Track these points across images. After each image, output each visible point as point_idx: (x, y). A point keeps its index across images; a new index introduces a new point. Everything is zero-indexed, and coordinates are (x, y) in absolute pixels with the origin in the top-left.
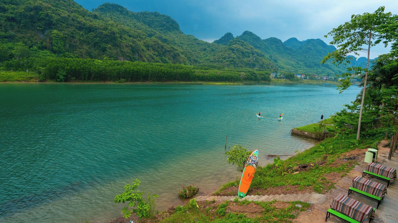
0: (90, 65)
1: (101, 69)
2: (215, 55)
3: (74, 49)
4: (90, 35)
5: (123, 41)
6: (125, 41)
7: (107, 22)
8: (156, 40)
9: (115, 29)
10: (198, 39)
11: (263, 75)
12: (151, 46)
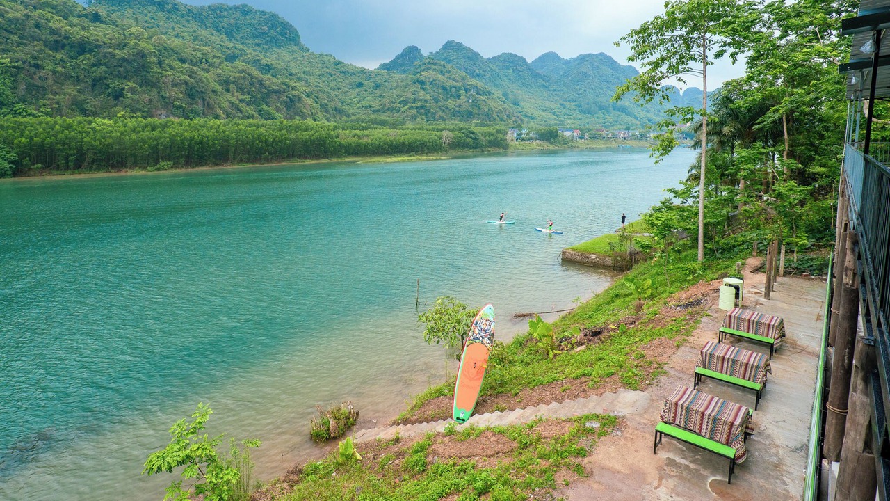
0: (80, 132)
1: (109, 141)
2: (384, 97)
3: (40, 96)
4: (83, 60)
5: (165, 73)
6: (169, 73)
7: (125, 30)
8: (245, 68)
9: (146, 46)
10: (343, 63)
11: (490, 134)
12: (234, 83)
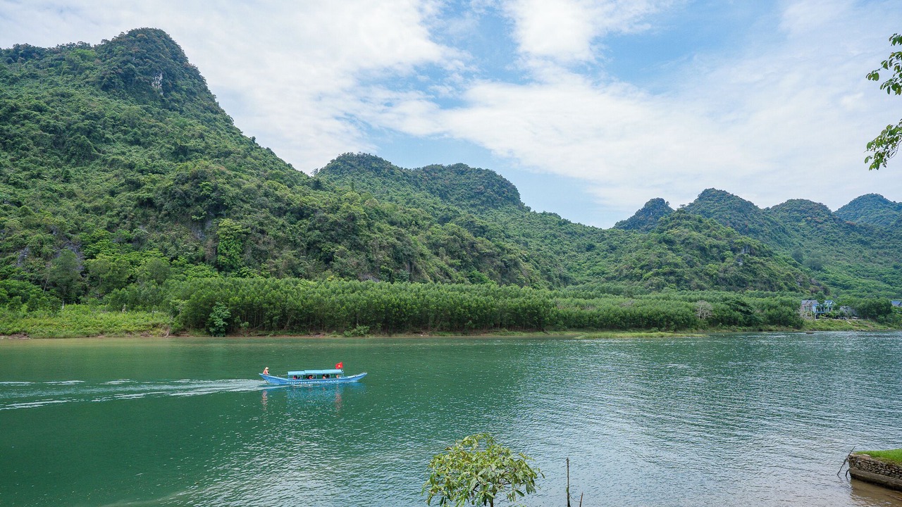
0: (286, 292)
1: (310, 301)
2: (620, 261)
3: (262, 260)
4: (301, 225)
5: (373, 236)
6: (378, 236)
7: (341, 195)
8: (456, 230)
9: (358, 210)
10: (570, 222)
12: (443, 245)
